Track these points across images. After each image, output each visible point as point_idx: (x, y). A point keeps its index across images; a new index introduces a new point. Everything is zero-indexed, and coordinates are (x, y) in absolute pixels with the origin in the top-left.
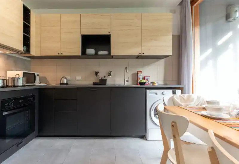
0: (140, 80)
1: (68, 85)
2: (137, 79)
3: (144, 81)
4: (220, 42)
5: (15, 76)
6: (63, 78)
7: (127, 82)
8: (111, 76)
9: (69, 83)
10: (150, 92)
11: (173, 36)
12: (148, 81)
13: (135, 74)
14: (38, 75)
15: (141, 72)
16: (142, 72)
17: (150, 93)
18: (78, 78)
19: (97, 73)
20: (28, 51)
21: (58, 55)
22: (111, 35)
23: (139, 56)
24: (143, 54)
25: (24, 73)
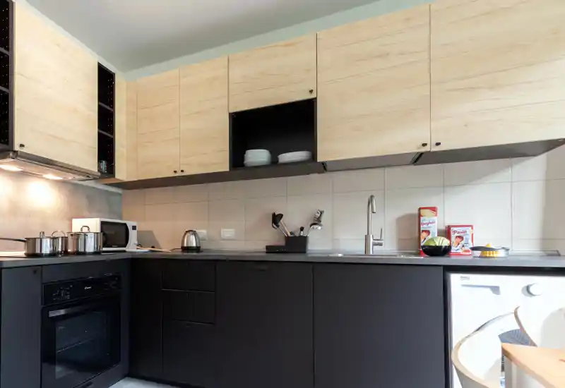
0: (430, 237)
1: (202, 252)
2: (417, 235)
3: (444, 242)
5: (79, 231)
6: (188, 234)
7: (374, 244)
8: (321, 225)
9: (203, 247)
10: (466, 282)
12: (463, 242)
13: (410, 217)
14: (134, 228)
15: (434, 209)
17: (466, 286)
18: (228, 233)
19: (276, 219)
20: (110, 170)
21: (172, 175)
22: (316, 98)
23: (421, 154)
25: (103, 223)
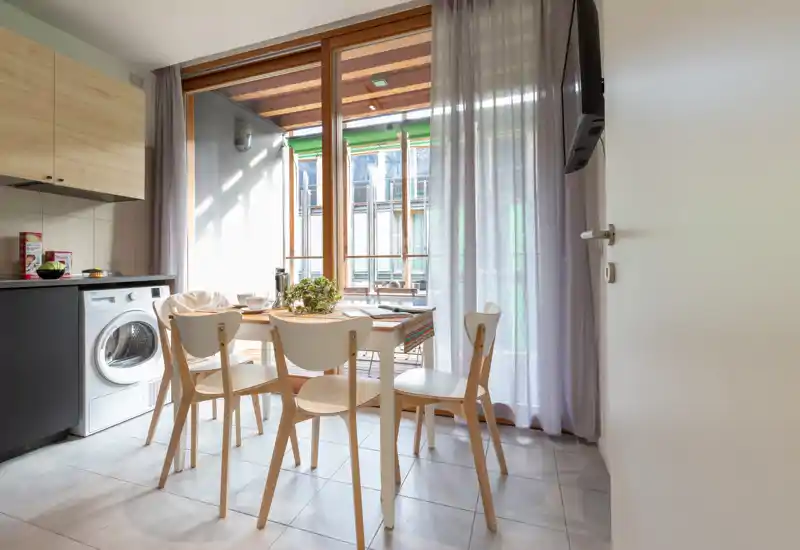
0: (36, 261)
3: (55, 265)
4: (228, 185)
10: (94, 296)
11: (147, 149)
15: (39, 235)
16: (44, 237)
17: (94, 299)
24: (61, 180)
